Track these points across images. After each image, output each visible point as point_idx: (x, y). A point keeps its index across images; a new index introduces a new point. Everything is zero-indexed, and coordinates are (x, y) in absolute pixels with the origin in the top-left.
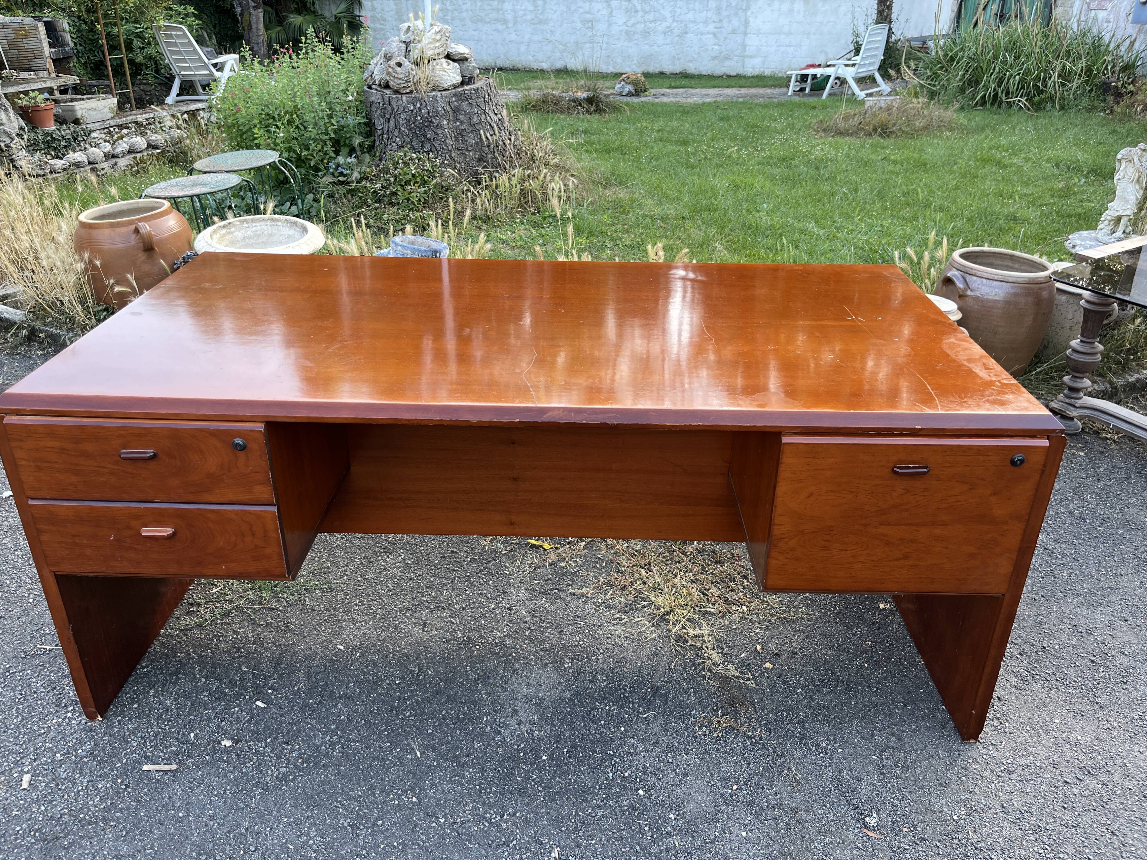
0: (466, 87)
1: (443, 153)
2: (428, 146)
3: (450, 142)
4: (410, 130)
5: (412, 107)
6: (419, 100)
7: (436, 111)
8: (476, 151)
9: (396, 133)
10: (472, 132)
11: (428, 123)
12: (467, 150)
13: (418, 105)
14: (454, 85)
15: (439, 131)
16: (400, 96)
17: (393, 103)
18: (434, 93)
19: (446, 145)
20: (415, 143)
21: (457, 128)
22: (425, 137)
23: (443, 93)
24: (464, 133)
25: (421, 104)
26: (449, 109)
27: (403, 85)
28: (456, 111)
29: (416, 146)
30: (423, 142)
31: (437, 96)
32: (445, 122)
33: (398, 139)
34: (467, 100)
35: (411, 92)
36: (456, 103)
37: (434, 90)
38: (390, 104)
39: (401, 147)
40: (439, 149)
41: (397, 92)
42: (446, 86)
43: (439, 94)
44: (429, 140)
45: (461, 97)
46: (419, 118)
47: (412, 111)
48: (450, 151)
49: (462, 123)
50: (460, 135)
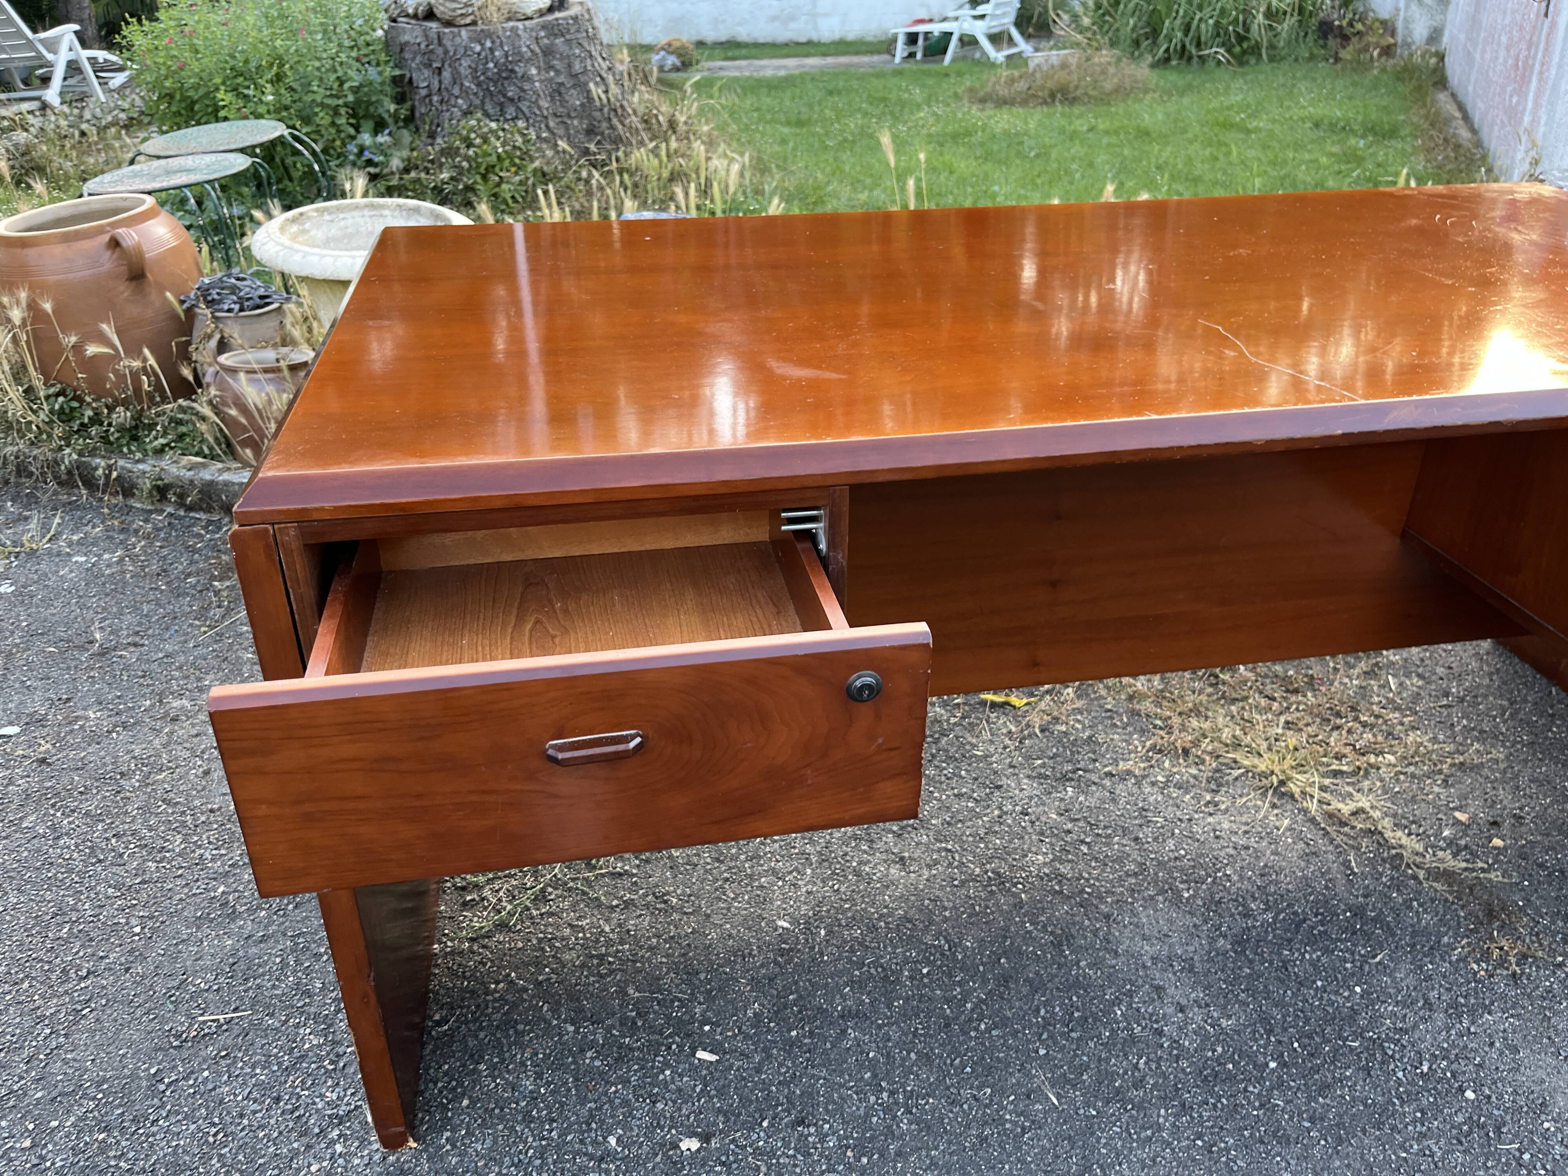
0: (558, 15)
1: (535, 121)
2: (511, 111)
3: (544, 103)
4: (479, 85)
5: (478, 48)
6: (489, 35)
7: (519, 53)
8: (582, 118)
9: (456, 91)
10: (574, 86)
11: (507, 73)
12: (569, 116)
13: (488, 44)
14: (540, 10)
15: (527, 86)
16: (456, 30)
17: (447, 42)
18: (511, 24)
19: (539, 108)
20: (489, 107)
21: (551, 80)
22: (505, 96)
23: (527, 23)
24: (563, 90)
25: (493, 42)
26: (537, 50)
27: (460, 12)
28: (548, 52)
29: (491, 111)
30: (501, 105)
31: (517, 28)
32: (534, 71)
33: (460, 101)
34: (563, 35)
35: (474, 23)
36: (546, 41)
37: (509, 19)
38: (440, 43)
39: (467, 113)
40: (528, 115)
41: (449, 23)
42: (529, 12)
43: (520, 25)
44: (512, 100)
45: (554, 30)
46: (491, 65)
47: (479, 54)
48: (546, 118)
49: (558, 72)
50: (557, 92)
